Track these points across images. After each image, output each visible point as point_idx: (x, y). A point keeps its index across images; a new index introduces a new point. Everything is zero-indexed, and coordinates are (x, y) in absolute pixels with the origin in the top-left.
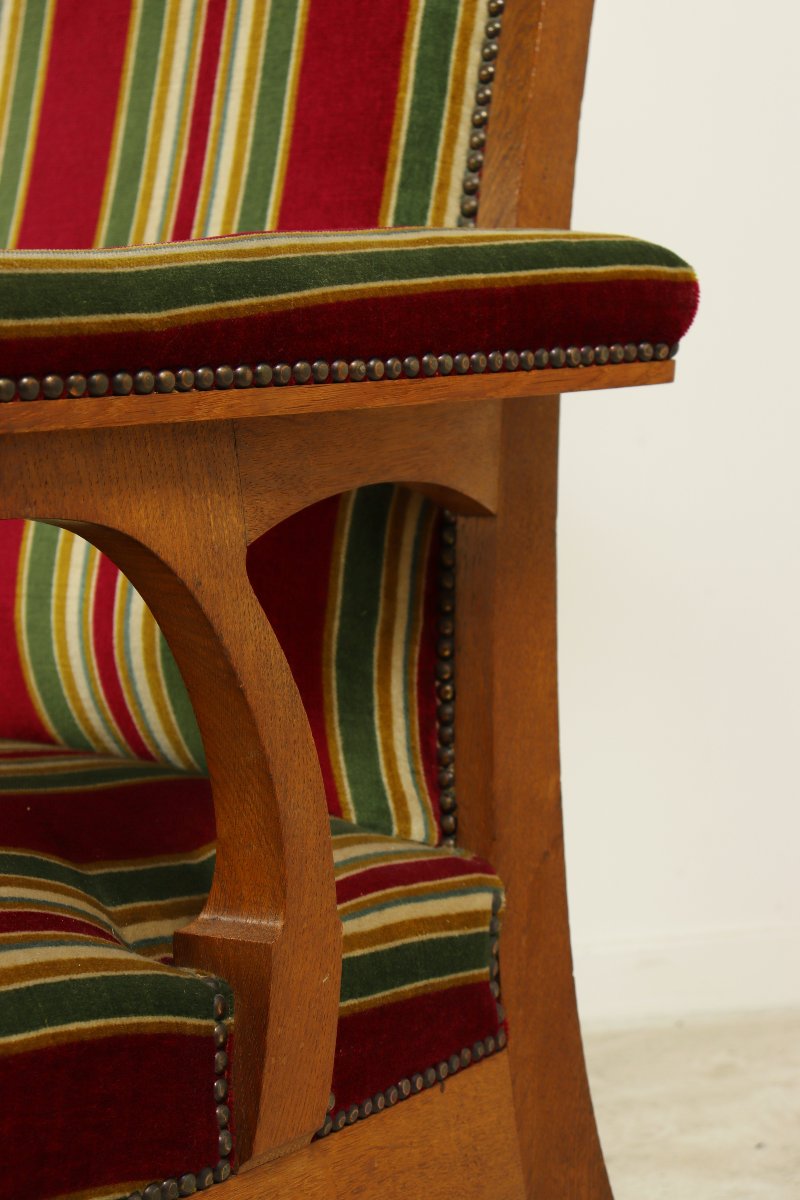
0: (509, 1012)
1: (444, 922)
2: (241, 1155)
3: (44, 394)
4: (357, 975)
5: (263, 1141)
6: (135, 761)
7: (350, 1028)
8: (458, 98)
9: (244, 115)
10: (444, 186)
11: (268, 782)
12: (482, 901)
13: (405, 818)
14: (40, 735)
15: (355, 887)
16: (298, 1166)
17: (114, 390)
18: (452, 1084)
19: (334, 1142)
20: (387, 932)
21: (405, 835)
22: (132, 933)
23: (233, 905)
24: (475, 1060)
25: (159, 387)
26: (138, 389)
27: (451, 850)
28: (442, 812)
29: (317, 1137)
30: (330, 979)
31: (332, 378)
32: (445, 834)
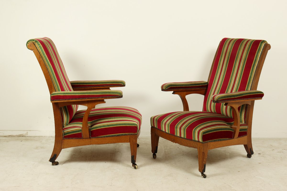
0: (247, 133)
1: (245, 128)
2: (233, 138)
3: (231, 101)
4: (240, 130)
5: (235, 138)
6: (227, 116)
7: (240, 133)
8: (251, 81)
9: (238, 80)
10: (250, 86)
11: (237, 119)
12: (247, 127)
13: (243, 122)
14: (221, 114)
15: (241, 125)
16: (236, 139)
17: (234, 100)
18: (244, 137)
19: (238, 138)
20: (242, 128)
21: (243, 123)
22: (229, 126)
23: (234, 125)
24: (245, 136)
25: (236, 100)
26: (235, 100)
27: (245, 124)
28: (245, 122)
29: (237, 138)
30: (239, 130)
31: (244, 100)
32: (245, 123)
